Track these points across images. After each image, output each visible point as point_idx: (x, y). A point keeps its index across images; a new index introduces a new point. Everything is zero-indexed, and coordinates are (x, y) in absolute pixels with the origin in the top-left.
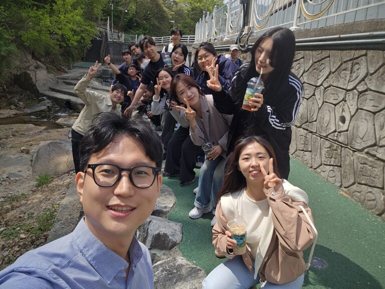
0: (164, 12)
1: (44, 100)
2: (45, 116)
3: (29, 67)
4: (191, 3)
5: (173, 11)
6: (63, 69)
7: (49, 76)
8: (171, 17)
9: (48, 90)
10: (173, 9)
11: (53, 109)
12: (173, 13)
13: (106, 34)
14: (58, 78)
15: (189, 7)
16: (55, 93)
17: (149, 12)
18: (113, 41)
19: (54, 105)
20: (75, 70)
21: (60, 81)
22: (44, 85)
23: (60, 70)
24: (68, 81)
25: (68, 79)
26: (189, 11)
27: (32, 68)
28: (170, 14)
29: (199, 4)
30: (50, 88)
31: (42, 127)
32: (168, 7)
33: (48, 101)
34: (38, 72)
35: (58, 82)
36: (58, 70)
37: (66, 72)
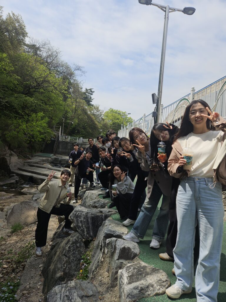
0: (96, 124)
1: (14, 176)
2: (14, 187)
3: (6, 154)
4: (112, 120)
5: (101, 124)
6: (28, 157)
7: (19, 160)
8: (100, 127)
9: (17, 170)
10: (102, 123)
11: (19, 182)
12: (101, 125)
13: (58, 136)
14: (24, 162)
15: (111, 122)
16: (22, 171)
17: (86, 125)
18: (62, 141)
19: (20, 179)
20: (36, 157)
21: (26, 164)
22: (15, 166)
23: (26, 157)
24: (31, 164)
25: (32, 163)
26: (111, 125)
27: (8, 155)
28: (99, 126)
29: (117, 121)
30: (18, 168)
31: (11, 194)
32: (98, 122)
33: (17, 177)
34: (12, 158)
35: (24, 165)
36: (25, 157)
37: (30, 159)
